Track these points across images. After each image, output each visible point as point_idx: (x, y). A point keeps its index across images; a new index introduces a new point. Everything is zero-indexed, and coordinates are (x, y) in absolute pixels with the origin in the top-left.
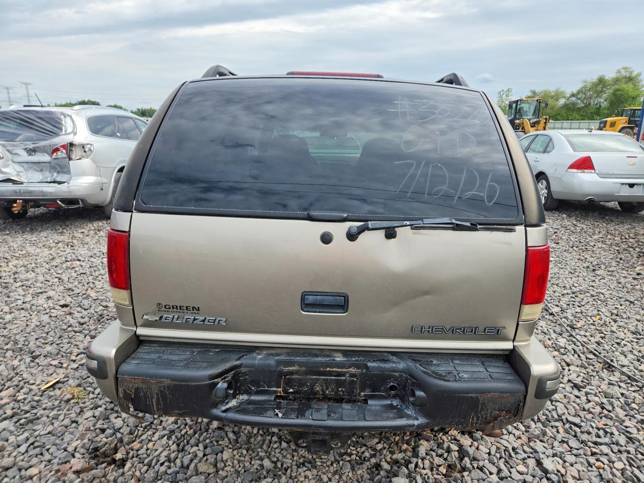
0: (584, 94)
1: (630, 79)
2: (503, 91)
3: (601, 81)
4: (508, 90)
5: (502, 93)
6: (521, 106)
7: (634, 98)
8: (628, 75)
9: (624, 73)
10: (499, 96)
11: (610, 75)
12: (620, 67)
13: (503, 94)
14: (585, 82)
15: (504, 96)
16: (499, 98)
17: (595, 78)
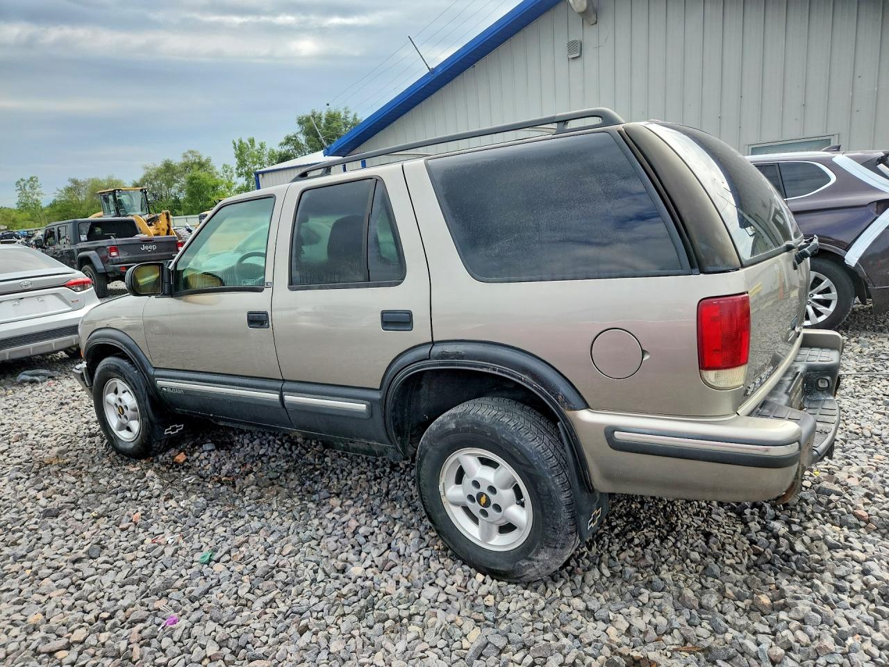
0: (151, 183)
1: (201, 165)
2: (22, 180)
3: (168, 167)
4: (31, 179)
5: (22, 183)
6: (120, 198)
7: (213, 187)
8: (197, 161)
9: (191, 158)
10: (19, 188)
11: (177, 160)
12: (186, 151)
13: (25, 185)
14: (147, 168)
15: (27, 187)
16: (20, 192)
17: (159, 164)
